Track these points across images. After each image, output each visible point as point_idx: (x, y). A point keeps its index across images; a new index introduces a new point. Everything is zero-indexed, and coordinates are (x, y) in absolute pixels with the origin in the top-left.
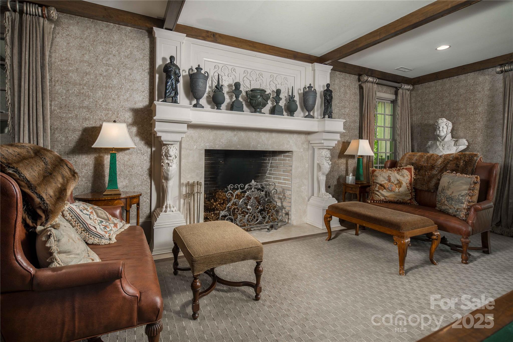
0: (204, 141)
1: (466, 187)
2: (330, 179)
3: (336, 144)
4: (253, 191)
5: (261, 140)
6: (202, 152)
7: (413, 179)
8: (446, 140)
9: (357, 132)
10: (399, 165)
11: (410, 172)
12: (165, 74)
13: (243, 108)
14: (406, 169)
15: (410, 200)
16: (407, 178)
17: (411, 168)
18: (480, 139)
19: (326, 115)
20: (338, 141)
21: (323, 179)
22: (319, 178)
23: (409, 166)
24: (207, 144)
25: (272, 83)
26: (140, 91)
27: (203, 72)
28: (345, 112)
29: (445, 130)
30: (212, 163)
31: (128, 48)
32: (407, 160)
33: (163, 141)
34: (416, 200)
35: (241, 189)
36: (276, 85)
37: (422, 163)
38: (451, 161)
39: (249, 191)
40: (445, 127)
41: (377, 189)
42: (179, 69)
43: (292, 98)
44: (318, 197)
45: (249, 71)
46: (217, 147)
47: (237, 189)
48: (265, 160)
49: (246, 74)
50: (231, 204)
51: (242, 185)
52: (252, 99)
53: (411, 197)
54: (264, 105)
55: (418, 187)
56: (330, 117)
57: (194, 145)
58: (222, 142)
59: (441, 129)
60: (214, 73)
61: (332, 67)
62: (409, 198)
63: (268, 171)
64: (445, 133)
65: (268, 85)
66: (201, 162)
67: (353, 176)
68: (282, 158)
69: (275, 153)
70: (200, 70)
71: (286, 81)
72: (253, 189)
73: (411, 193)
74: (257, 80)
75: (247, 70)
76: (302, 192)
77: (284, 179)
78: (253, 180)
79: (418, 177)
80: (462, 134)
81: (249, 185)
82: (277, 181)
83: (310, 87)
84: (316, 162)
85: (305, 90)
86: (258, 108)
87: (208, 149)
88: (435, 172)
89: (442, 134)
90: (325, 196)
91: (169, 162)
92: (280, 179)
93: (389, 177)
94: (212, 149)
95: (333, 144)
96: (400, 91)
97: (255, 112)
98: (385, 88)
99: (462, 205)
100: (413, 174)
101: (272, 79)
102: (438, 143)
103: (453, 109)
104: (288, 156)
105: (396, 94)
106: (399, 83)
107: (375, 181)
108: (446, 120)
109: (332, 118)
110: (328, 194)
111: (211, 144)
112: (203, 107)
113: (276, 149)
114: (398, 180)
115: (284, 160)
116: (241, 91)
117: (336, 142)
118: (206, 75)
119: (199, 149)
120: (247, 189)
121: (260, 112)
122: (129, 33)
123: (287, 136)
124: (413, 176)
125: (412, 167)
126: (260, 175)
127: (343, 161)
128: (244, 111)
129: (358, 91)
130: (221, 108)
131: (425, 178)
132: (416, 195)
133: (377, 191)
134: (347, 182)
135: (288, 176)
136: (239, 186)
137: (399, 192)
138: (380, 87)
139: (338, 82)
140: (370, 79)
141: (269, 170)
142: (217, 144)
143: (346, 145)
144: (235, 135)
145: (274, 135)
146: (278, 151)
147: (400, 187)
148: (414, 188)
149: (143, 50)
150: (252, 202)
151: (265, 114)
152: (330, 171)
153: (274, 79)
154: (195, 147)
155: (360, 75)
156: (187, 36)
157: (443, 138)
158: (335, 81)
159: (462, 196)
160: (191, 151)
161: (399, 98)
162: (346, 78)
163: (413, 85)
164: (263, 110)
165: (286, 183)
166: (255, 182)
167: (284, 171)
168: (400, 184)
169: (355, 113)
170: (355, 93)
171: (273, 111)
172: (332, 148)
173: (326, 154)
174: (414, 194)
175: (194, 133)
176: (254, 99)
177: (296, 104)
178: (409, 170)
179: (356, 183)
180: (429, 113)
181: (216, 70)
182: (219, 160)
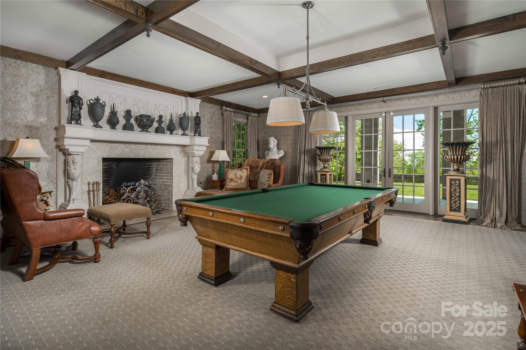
0: (102, 152)
1: (267, 176)
2: (201, 178)
3: (203, 153)
4: (142, 187)
5: (148, 151)
6: (100, 160)
7: (248, 175)
8: (274, 150)
9: (221, 145)
10: (242, 166)
11: (247, 171)
12: (71, 103)
13: (134, 128)
14: (245, 169)
15: (247, 187)
16: (245, 174)
17: (247, 168)
18: (290, 150)
19: (196, 134)
20: (205, 151)
21: (195, 177)
22: (193, 177)
23: (247, 167)
24: (104, 154)
25: (156, 109)
26: (45, 113)
27: (101, 102)
28: (212, 131)
29: (273, 144)
30: (106, 169)
31: (34, 80)
32: (247, 164)
33: (70, 152)
34: (250, 187)
35: (133, 185)
36: (159, 111)
37: (253, 165)
38: (266, 163)
39: (139, 187)
40: (273, 142)
41: (228, 182)
42: (82, 100)
43: (171, 121)
44: (192, 190)
45: (138, 100)
46: (112, 156)
47: (130, 186)
48: (152, 165)
49: (135, 103)
50: (125, 197)
51: (134, 183)
52: (140, 121)
53: (247, 185)
54: (150, 126)
55: (251, 179)
56: (200, 135)
57: (93, 155)
58: (116, 152)
59: (271, 144)
60: (109, 101)
61: (201, 100)
62: (246, 186)
63: (154, 174)
64: (273, 146)
65: (153, 110)
66: (100, 167)
67: (217, 174)
68: (165, 163)
69: (158, 160)
70: (98, 100)
71: (167, 108)
72: (142, 186)
73: (247, 183)
74: (144, 107)
75: (137, 100)
76: (181, 187)
77: (167, 179)
78: (142, 180)
79: (251, 173)
80: (282, 147)
81: (139, 183)
82: (161, 180)
83: (184, 114)
84: (190, 166)
85: (181, 116)
86: (145, 128)
87: (105, 157)
88: (258, 170)
89: (272, 147)
90: (196, 189)
91: (75, 167)
92: (164, 179)
93: (236, 174)
94: (108, 157)
95: (201, 153)
96: (250, 117)
97: (143, 131)
98: (240, 115)
99: (265, 186)
100: (248, 171)
101: (156, 107)
102: (270, 153)
103: (279, 132)
104: (169, 162)
105: (248, 119)
106: (248, 112)
107: (228, 177)
108: (274, 138)
109: (201, 136)
110: (199, 187)
111: (107, 154)
112: (102, 127)
113: (160, 156)
114: (240, 175)
115: (166, 165)
116: (132, 116)
117: (204, 152)
118: (104, 104)
119: (97, 158)
120: (138, 186)
121: (147, 131)
122: (35, 68)
123: (168, 147)
124: (248, 173)
125: (249, 167)
126: (147, 177)
127: (210, 165)
128: (134, 131)
129: (220, 117)
130: (116, 128)
131: (254, 174)
132: (250, 184)
133: (229, 183)
134: (213, 179)
135: (169, 176)
136: (131, 184)
137: (240, 183)
138: (236, 114)
139: (206, 110)
140: (228, 109)
141: (155, 172)
142: (113, 154)
143: (212, 153)
144: (127, 147)
145: (158, 147)
146: (162, 158)
147: (241, 179)
148: (249, 180)
149: (48, 82)
150: (142, 195)
151: (151, 132)
152: (200, 172)
153: (158, 107)
154: (94, 156)
155: (222, 106)
156: (87, 74)
157: (272, 149)
158: (204, 109)
159: (266, 181)
160: (91, 159)
161: (249, 122)
162: (212, 107)
163: (258, 113)
164: (149, 130)
165: (168, 181)
166: (144, 180)
167: (166, 173)
168: (241, 177)
169: (219, 131)
170: (219, 118)
171: (157, 131)
172: (201, 156)
173: (196, 160)
174: (249, 183)
175: (93, 145)
176: (142, 122)
177: (175, 126)
178: (247, 169)
179: (218, 180)
180: (267, 133)
181: (110, 99)
182: (112, 166)
